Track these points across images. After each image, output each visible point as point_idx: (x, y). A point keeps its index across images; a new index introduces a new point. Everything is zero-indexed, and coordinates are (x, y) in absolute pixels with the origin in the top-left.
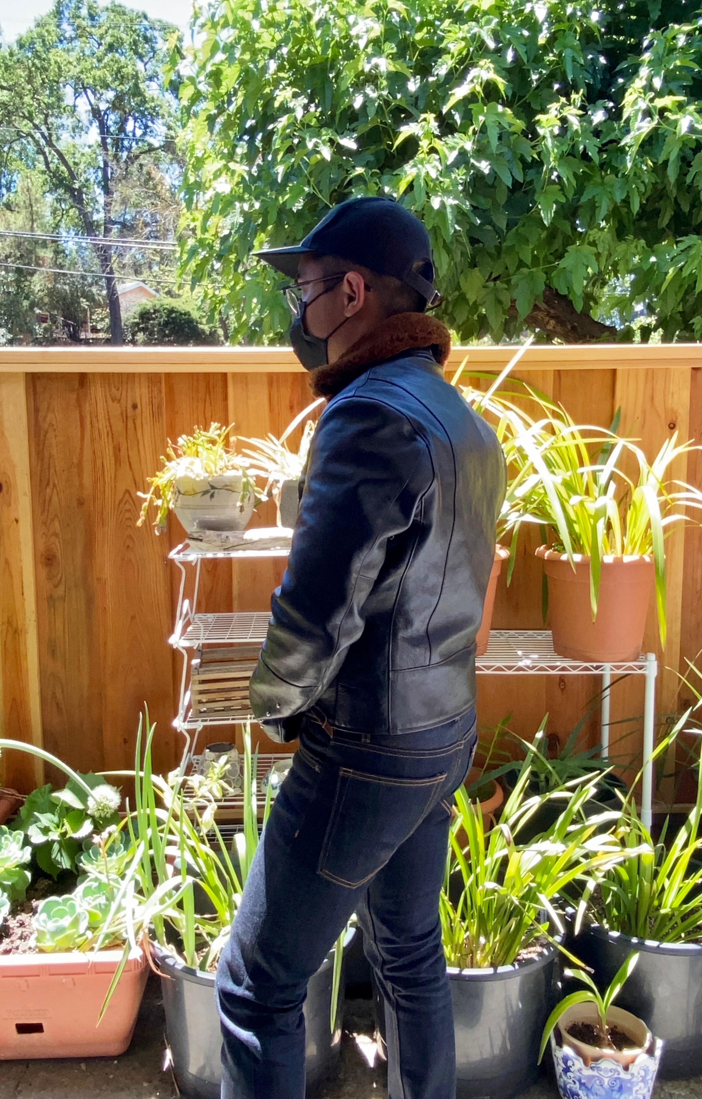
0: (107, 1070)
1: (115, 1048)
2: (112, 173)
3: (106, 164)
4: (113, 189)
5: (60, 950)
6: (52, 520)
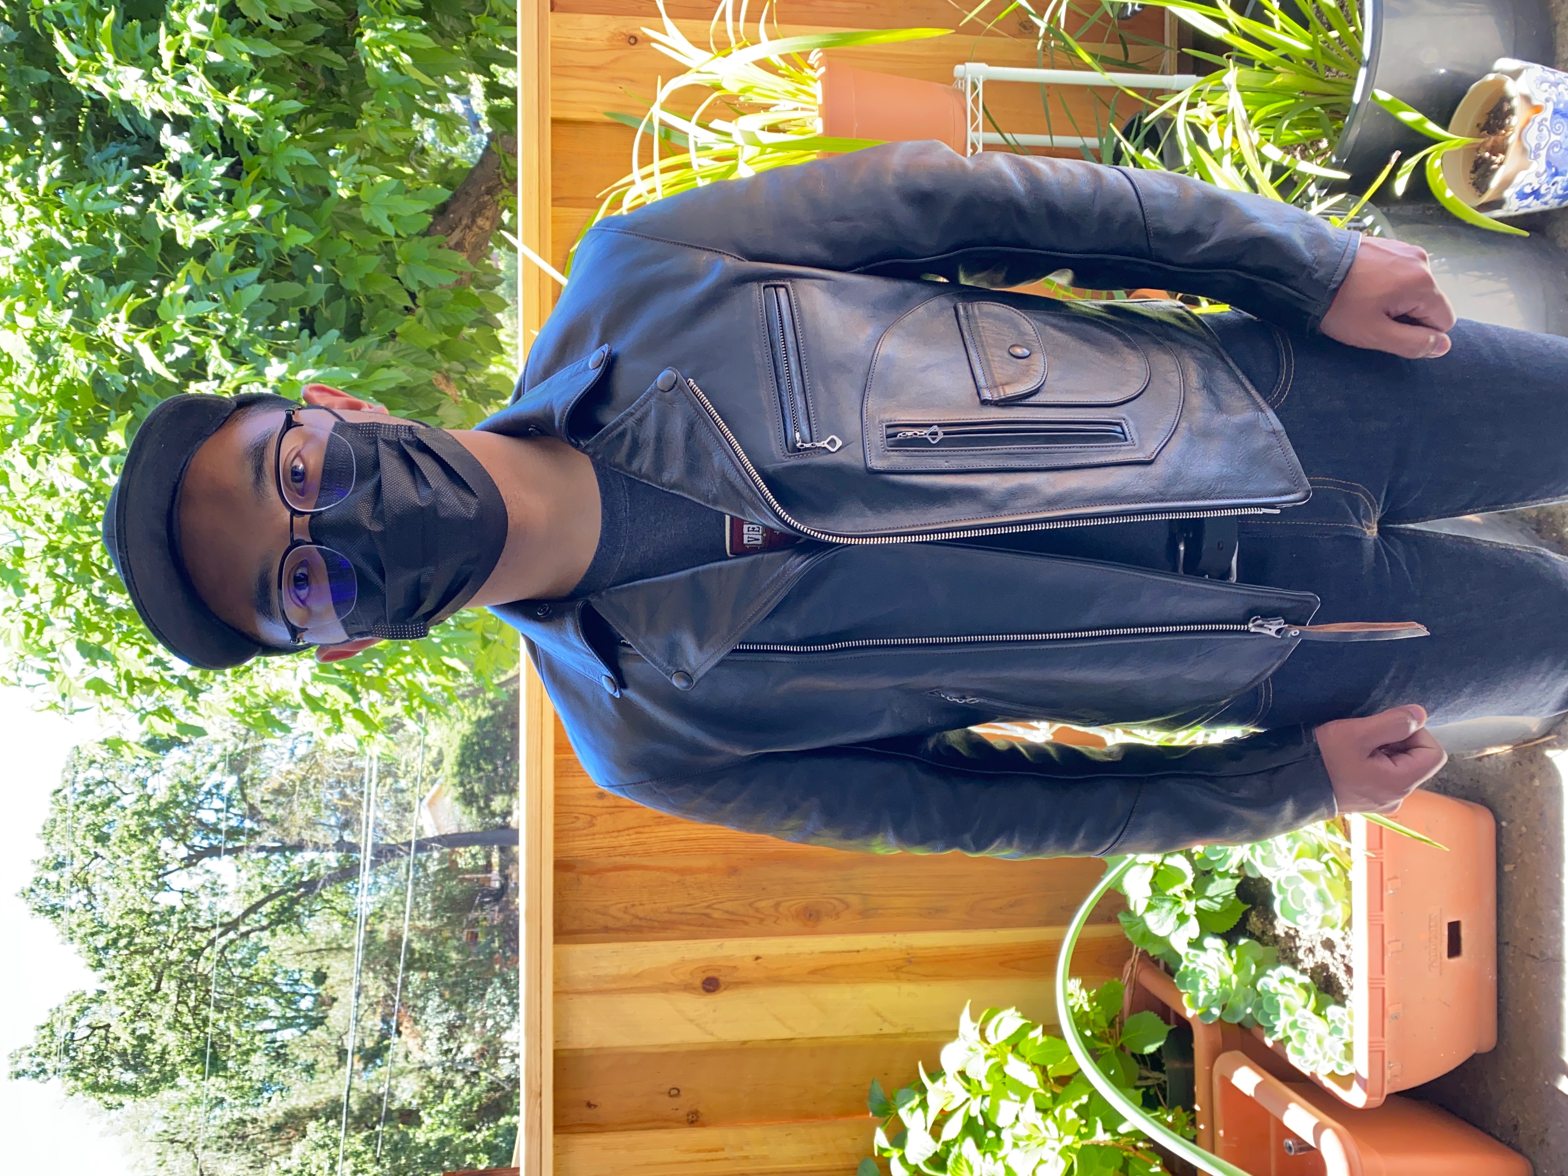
0: (1514, 835)
1: (1485, 823)
2: (274, 841)
3: (261, 849)
4: (296, 839)
5: (1349, 897)
6: (757, 910)
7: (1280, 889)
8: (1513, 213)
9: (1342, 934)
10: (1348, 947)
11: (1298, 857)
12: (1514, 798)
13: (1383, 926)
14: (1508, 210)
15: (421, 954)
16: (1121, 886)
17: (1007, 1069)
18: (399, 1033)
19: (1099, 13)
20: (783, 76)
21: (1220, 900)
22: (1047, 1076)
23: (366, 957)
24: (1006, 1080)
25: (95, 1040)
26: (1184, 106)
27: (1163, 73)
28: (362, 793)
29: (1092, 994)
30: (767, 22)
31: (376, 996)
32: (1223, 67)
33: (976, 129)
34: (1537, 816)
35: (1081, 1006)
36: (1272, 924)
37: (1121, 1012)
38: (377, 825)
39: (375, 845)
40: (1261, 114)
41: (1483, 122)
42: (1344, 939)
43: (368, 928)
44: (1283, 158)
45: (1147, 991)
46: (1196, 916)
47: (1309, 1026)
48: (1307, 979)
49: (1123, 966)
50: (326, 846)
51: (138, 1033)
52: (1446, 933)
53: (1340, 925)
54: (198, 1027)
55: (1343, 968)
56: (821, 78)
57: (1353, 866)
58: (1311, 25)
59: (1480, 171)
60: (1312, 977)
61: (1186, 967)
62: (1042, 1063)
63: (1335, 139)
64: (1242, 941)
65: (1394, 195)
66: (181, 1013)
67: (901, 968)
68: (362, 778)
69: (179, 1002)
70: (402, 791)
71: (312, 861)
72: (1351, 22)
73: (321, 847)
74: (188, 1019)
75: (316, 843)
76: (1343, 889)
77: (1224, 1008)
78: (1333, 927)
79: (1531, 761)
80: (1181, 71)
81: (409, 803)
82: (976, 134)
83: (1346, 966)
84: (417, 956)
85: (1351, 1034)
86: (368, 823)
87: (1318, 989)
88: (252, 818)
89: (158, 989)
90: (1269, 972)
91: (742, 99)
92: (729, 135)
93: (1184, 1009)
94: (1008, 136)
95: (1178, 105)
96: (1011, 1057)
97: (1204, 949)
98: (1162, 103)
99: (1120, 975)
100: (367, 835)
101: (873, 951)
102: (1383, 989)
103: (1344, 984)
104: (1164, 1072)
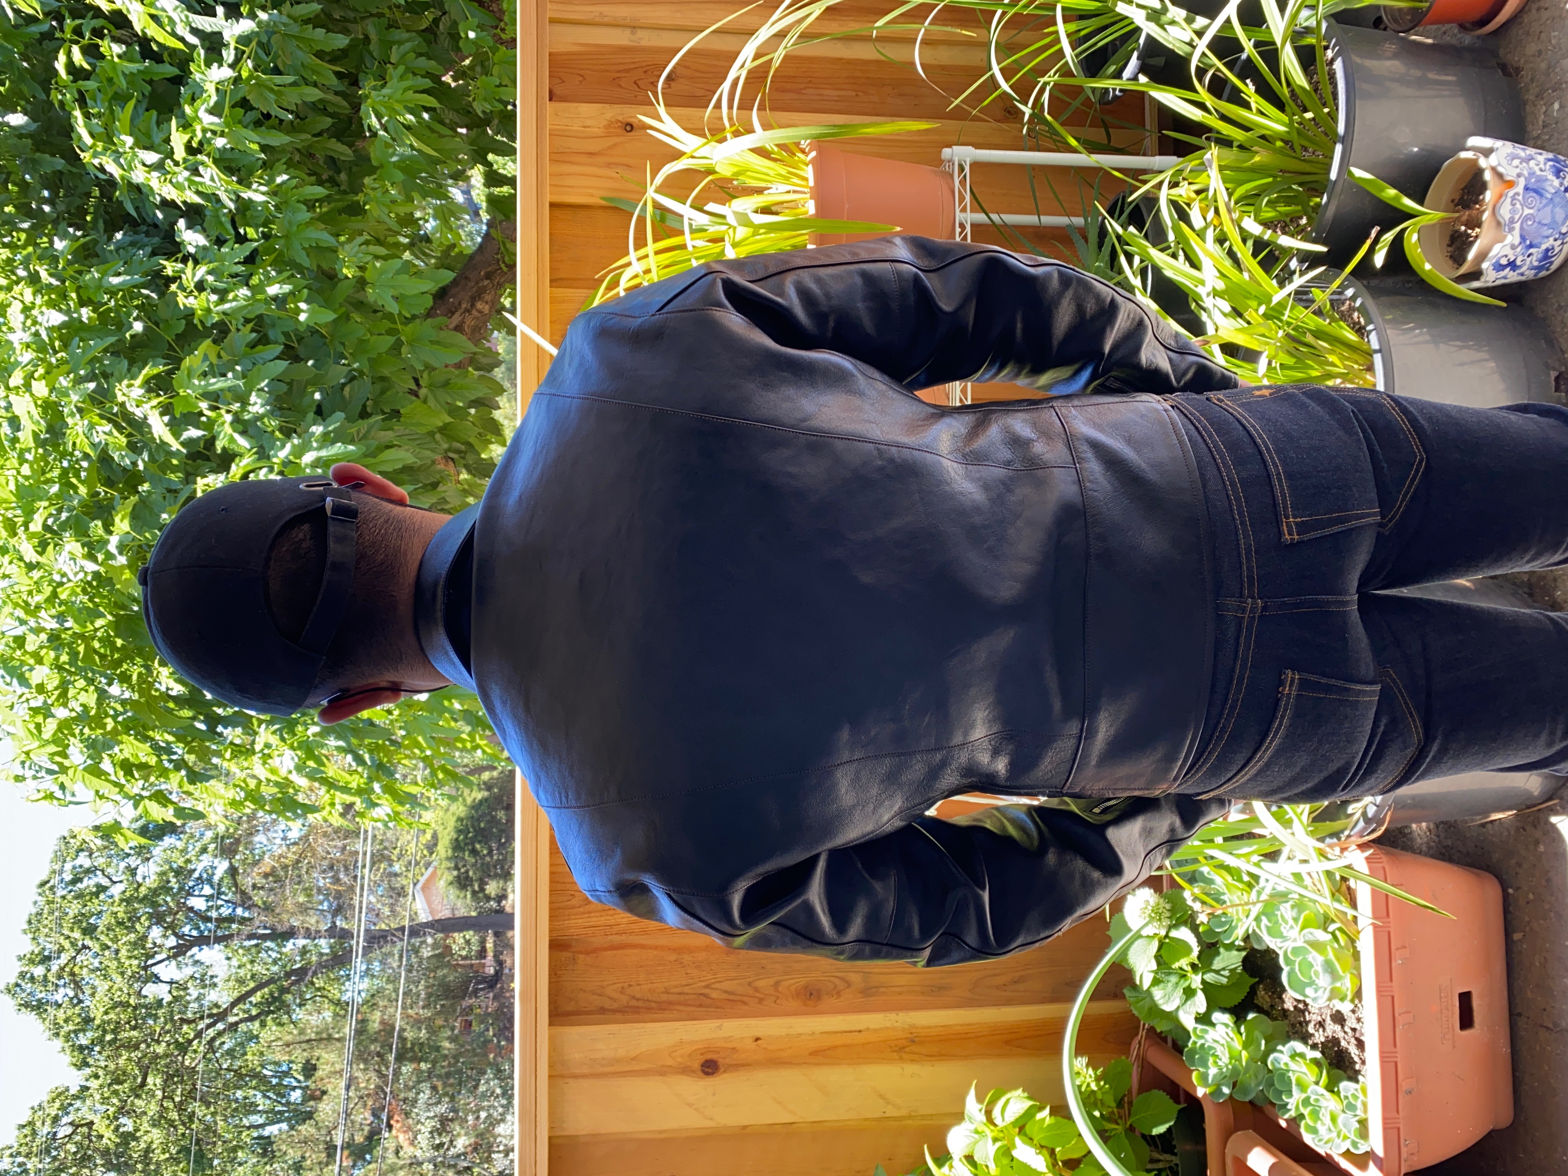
0: (1522, 902)
1: (1491, 891)
2: (265, 928)
3: (252, 936)
4: (287, 926)
5: (1357, 968)
6: (756, 989)
7: (1288, 961)
8: (1490, 284)
9: (1352, 1006)
10: (1359, 1020)
11: (1302, 929)
12: (1519, 865)
13: (1393, 997)
14: (1486, 282)
15: (413, 1044)
16: (1126, 960)
17: (1015, 1153)
18: (390, 1127)
19: (1081, 98)
20: (775, 160)
21: (1226, 973)
22: (1055, 1159)
23: (356, 1046)
24: (1014, 1164)
25: (78, 1138)
26: (1165, 185)
27: (1144, 155)
28: (355, 877)
29: (1099, 1072)
30: (759, 109)
31: (366, 1088)
32: (1201, 148)
33: (964, 210)
34: (1544, 883)
35: (1088, 1085)
36: (1280, 998)
37: (1130, 1091)
38: (370, 910)
39: (367, 931)
40: (1240, 191)
41: (1457, 197)
42: (1353, 1011)
43: (360, 1017)
44: (1264, 233)
45: (1155, 1069)
46: (1203, 990)
47: (1323, 1103)
48: (1317, 1055)
49: (1130, 1044)
50: (318, 932)
51: (121, 1130)
52: (1457, 1004)
53: (1349, 997)
54: (184, 1124)
55: (1353, 1041)
56: (812, 161)
57: (1361, 936)
58: (1287, 108)
59: (1457, 244)
60: (1323, 1052)
61: (1195, 1043)
62: (1050, 1146)
63: (1314, 215)
64: (1251, 1016)
65: (1373, 266)
66: (167, 1109)
67: (904, 1047)
68: (356, 861)
69: (164, 1097)
70: (396, 875)
71: (304, 947)
72: (1325, 105)
73: (313, 934)
74: (174, 1115)
75: (308, 929)
76: (1350, 960)
77: (1235, 1085)
78: (1342, 999)
79: (1535, 827)
80: (1161, 154)
81: (403, 888)
82: (963, 215)
83: (1357, 1039)
84: (409, 1045)
85: (1365, 1111)
86: (361, 908)
87: (1330, 1064)
88: (242, 905)
89: (144, 1084)
90: (1280, 1047)
91: (735, 183)
92: (723, 217)
93: (1195, 1088)
94: (995, 217)
95: (1161, 183)
96: (1018, 1140)
97: (1213, 1025)
98: (1145, 182)
99: (1127, 1053)
100: (360, 920)
101: (875, 1030)
102: (1396, 1063)
103: (1356, 1059)
104: (1175, 1154)
